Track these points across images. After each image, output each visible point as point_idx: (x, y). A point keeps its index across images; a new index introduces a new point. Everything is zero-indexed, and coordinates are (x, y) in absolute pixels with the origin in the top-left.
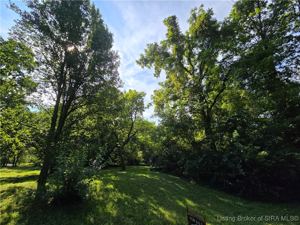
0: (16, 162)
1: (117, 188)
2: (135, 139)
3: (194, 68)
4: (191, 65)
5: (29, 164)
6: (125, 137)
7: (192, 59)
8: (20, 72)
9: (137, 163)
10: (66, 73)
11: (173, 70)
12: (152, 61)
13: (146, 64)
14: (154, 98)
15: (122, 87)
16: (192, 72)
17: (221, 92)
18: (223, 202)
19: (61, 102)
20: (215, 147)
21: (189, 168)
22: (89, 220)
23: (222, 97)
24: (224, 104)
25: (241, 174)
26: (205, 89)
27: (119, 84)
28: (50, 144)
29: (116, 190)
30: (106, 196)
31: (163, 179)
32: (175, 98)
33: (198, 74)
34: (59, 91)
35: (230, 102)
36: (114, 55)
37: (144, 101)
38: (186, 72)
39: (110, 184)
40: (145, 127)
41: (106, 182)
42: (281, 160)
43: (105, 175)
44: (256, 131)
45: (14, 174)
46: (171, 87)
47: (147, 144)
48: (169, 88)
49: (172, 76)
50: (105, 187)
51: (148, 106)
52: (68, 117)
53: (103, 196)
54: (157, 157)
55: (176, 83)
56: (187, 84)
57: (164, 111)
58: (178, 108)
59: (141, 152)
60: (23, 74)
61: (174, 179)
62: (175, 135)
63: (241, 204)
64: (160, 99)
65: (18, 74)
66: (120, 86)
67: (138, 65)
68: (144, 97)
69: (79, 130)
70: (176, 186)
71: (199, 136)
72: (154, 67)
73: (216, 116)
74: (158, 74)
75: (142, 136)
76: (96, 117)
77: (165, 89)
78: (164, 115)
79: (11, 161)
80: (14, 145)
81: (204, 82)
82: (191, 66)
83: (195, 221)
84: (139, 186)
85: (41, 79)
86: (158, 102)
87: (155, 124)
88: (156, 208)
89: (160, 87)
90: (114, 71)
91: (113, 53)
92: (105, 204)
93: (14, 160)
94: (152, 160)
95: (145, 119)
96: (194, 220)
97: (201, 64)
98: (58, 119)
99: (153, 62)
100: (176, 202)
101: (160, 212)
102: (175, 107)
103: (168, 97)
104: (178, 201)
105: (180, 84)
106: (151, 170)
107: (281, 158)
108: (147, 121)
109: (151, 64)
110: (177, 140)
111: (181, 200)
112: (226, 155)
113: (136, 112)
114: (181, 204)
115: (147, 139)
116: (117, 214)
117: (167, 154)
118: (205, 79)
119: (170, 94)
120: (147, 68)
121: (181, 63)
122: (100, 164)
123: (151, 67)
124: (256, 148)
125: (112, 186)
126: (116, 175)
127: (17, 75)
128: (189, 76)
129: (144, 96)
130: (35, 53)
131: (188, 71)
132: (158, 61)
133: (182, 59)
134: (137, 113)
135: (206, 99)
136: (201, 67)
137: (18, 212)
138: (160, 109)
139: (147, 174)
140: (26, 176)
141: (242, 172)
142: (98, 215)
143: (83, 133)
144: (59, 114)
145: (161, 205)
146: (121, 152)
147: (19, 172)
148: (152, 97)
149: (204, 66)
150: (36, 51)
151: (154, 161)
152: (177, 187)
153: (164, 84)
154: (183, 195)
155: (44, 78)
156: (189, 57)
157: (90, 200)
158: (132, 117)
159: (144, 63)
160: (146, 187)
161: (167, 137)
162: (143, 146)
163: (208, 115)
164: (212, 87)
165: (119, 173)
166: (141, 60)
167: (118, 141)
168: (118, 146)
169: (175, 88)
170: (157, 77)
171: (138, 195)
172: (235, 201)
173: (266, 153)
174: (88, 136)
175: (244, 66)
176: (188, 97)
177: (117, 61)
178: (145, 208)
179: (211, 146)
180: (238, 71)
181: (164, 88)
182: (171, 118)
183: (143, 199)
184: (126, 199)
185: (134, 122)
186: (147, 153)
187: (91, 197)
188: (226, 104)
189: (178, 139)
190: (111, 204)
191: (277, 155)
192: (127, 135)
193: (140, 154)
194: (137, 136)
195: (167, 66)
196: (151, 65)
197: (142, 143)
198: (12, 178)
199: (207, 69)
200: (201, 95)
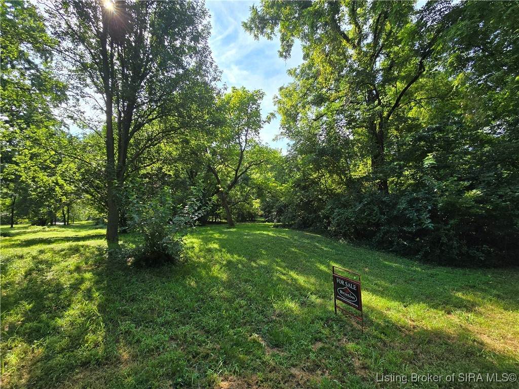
0: (68, 220)
1: (224, 248)
2: (247, 180)
3: (361, 32)
4: (357, 24)
5: (86, 222)
6: (230, 177)
7: (359, 10)
8: (29, 62)
9: (252, 219)
10: (112, 56)
11: (319, 39)
12: (275, 19)
13: (263, 28)
14: (279, 102)
15: (219, 80)
16: (356, 41)
17: (412, 82)
18: (390, 267)
19: (115, 115)
20: (386, 187)
21: (338, 220)
22: (190, 285)
23: (412, 94)
24: (415, 109)
25: (427, 227)
26: (379, 78)
27: (213, 73)
28: (113, 183)
29: (224, 250)
30: (209, 257)
31: (296, 237)
32: (320, 100)
33: (368, 45)
34: (107, 92)
35: (428, 103)
36: (198, 8)
37: (260, 108)
38: (344, 42)
39: (214, 243)
40: (264, 157)
41: (207, 240)
42: (503, 204)
43: (203, 233)
44: (469, 156)
45: (70, 233)
46: (312, 77)
47: (267, 187)
48: (308, 79)
49: (315, 54)
50: (207, 247)
51: (269, 119)
52: (132, 141)
53: (204, 257)
54: (285, 206)
55: (323, 66)
56: (345, 69)
57: (299, 126)
58: (325, 118)
59: (258, 200)
60: (36, 66)
61: (312, 238)
62: (317, 169)
63: (419, 269)
64: (290, 104)
65: (27, 66)
66: (215, 79)
67: (248, 33)
68: (261, 101)
69: (154, 163)
70: (315, 246)
71: (360, 171)
72: (279, 35)
73: (395, 133)
74: (286, 52)
75: (258, 175)
76: (178, 141)
77: (300, 83)
78: (299, 132)
79: (60, 218)
80: (57, 188)
81: (380, 63)
82: (356, 26)
83: (344, 283)
84: (257, 245)
85: (70, 71)
86: (287, 109)
87: (281, 152)
88: (284, 272)
89: (292, 79)
90: (200, 46)
91: (195, 3)
92: (209, 266)
93: (64, 216)
94: (278, 212)
95: (264, 143)
96: (342, 282)
97: (378, 20)
98: (116, 145)
99: (276, 24)
100: (316, 266)
101: (291, 276)
102: (319, 117)
103: (307, 98)
104: (318, 265)
105: (331, 69)
106: (276, 226)
107: (505, 201)
108: (266, 148)
109: (272, 29)
110: (319, 178)
111: (322, 263)
112: (404, 199)
113: (247, 131)
114: (323, 268)
115: (268, 179)
116: (228, 278)
117: (301, 200)
118: (382, 56)
119: (311, 92)
120: (266, 38)
121: (335, 21)
122: (196, 211)
123: (272, 36)
124: (462, 185)
125: (216, 246)
126: (221, 233)
127: (26, 69)
128: (351, 51)
129: (260, 97)
130: (46, 15)
131: (348, 40)
132: (288, 20)
133: (338, 12)
134: (249, 132)
135: (380, 98)
136: (377, 27)
137: (91, 273)
138: (292, 123)
139: (269, 231)
140: (88, 235)
141: (428, 223)
142: (201, 279)
143: (161, 169)
144: (116, 136)
145: (292, 269)
146: (225, 200)
147: (77, 232)
148: (276, 100)
149: (383, 24)
150: (47, 11)
151: (280, 212)
152: (318, 248)
153: (298, 71)
154: (326, 258)
155: (74, 68)
156: (353, 8)
157: (186, 261)
158: (241, 140)
159: (258, 28)
160: (268, 247)
161: (303, 172)
162: (260, 191)
163: (381, 132)
164: (396, 73)
165: (226, 230)
166: (253, 20)
167: (219, 182)
168: (220, 190)
169: (320, 79)
170: (285, 57)
171: (258, 257)
172: (409, 266)
173: (479, 192)
174: (169, 173)
175: (474, 16)
176: (346, 95)
177: (205, 22)
178: (268, 273)
179: (380, 186)
180: (458, 29)
181: (299, 80)
182: (311, 138)
183: (264, 262)
184: (240, 262)
185: (244, 150)
186: (268, 202)
187: (187, 260)
188: (419, 108)
189: (322, 176)
190: (218, 267)
191: (498, 197)
192: (234, 173)
193: (256, 204)
194: (251, 174)
195: (306, 31)
196: (272, 32)
197: (259, 185)
198: (69, 238)
199: (391, 31)
200: (370, 92)
